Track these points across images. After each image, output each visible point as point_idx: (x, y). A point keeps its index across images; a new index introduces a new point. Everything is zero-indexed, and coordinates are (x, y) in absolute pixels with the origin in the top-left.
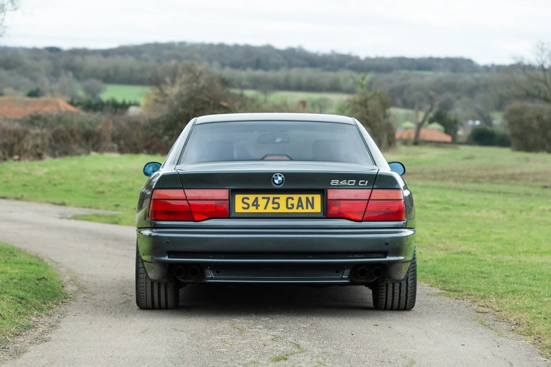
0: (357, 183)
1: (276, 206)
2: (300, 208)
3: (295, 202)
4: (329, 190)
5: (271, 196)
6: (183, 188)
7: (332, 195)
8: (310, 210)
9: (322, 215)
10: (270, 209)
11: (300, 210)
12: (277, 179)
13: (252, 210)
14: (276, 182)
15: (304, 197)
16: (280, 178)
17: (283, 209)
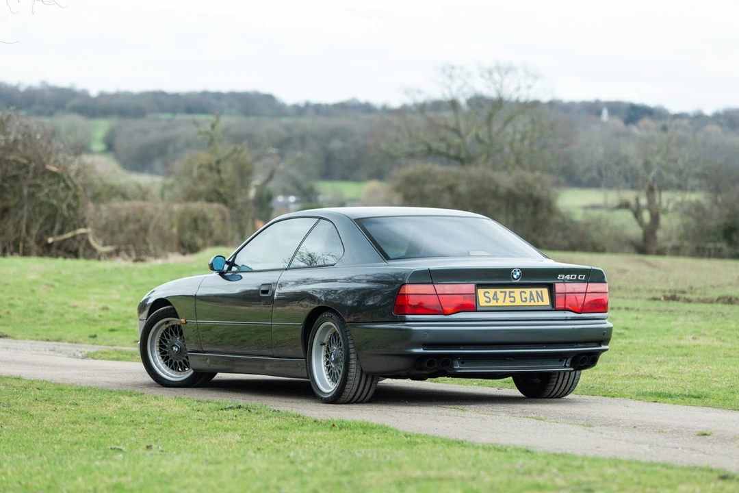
0: (577, 277)
1: (512, 299)
2: (532, 301)
3: (528, 295)
4: (556, 284)
5: (508, 290)
6: (432, 283)
7: (559, 288)
8: (540, 303)
9: (550, 308)
10: (508, 303)
11: (532, 303)
12: (515, 274)
13: (493, 303)
14: (515, 276)
15: (534, 290)
16: (518, 273)
17: (518, 303)
